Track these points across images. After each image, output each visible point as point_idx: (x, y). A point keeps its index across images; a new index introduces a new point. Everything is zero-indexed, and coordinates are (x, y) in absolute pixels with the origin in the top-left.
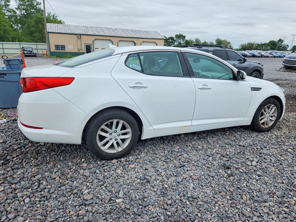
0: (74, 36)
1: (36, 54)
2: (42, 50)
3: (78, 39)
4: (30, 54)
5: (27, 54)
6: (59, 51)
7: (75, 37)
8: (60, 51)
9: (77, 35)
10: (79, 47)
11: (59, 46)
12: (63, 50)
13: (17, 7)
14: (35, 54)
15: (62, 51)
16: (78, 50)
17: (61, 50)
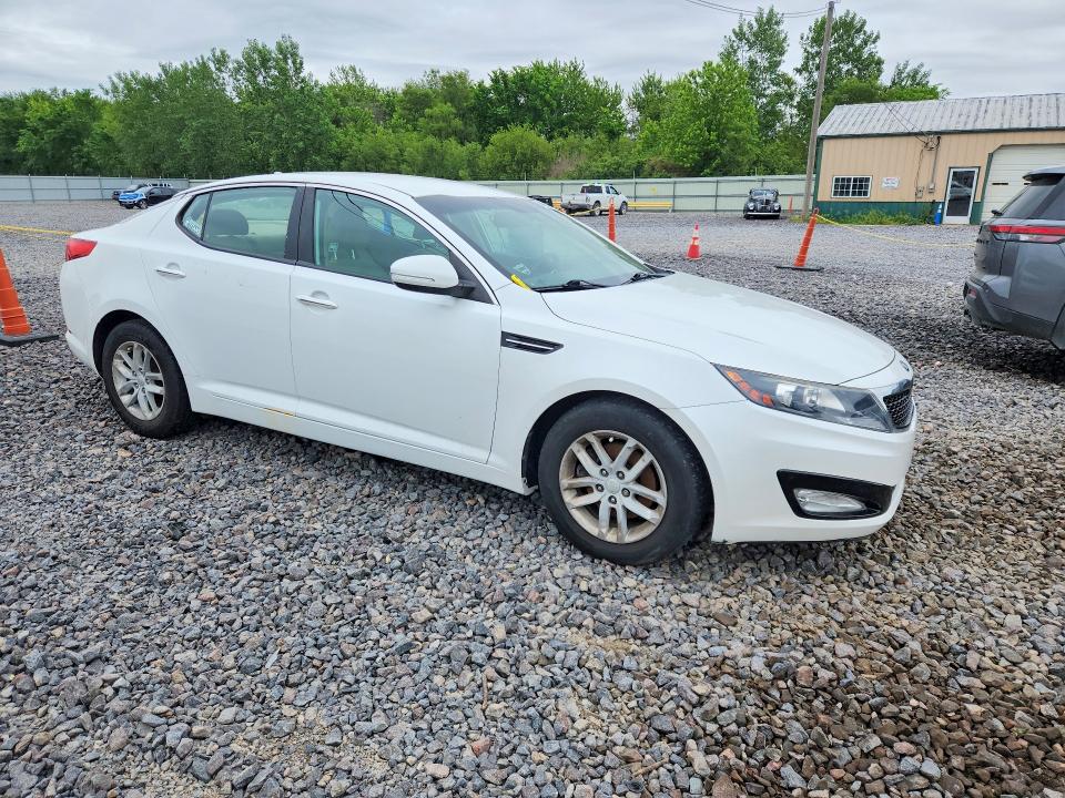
0: (913, 139)
1: (779, 210)
2: (789, 198)
3: (925, 152)
4: (763, 210)
5: (752, 211)
6: (845, 198)
7: (915, 145)
8: (850, 198)
9: (922, 138)
10: (923, 182)
11: (849, 180)
12: (860, 194)
13: (799, 67)
14: (775, 211)
15: (857, 198)
16: (918, 191)
17: (854, 194)
